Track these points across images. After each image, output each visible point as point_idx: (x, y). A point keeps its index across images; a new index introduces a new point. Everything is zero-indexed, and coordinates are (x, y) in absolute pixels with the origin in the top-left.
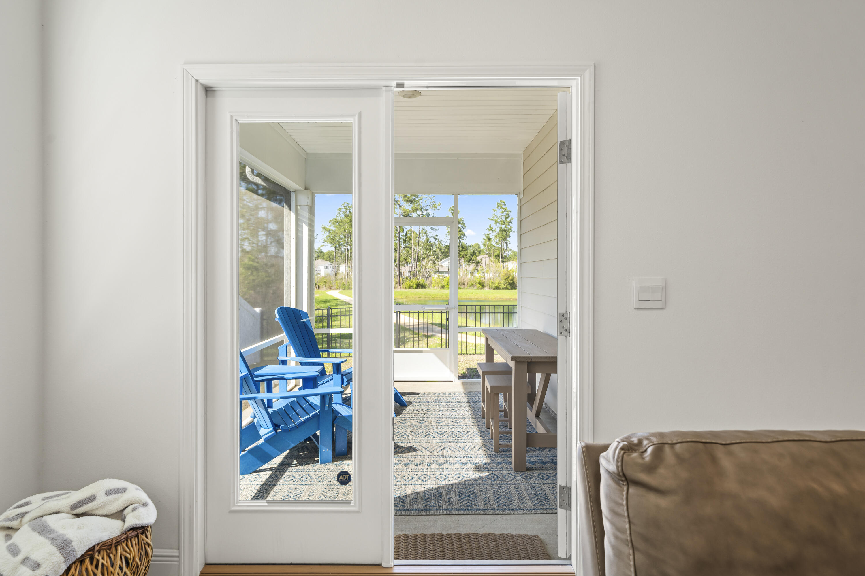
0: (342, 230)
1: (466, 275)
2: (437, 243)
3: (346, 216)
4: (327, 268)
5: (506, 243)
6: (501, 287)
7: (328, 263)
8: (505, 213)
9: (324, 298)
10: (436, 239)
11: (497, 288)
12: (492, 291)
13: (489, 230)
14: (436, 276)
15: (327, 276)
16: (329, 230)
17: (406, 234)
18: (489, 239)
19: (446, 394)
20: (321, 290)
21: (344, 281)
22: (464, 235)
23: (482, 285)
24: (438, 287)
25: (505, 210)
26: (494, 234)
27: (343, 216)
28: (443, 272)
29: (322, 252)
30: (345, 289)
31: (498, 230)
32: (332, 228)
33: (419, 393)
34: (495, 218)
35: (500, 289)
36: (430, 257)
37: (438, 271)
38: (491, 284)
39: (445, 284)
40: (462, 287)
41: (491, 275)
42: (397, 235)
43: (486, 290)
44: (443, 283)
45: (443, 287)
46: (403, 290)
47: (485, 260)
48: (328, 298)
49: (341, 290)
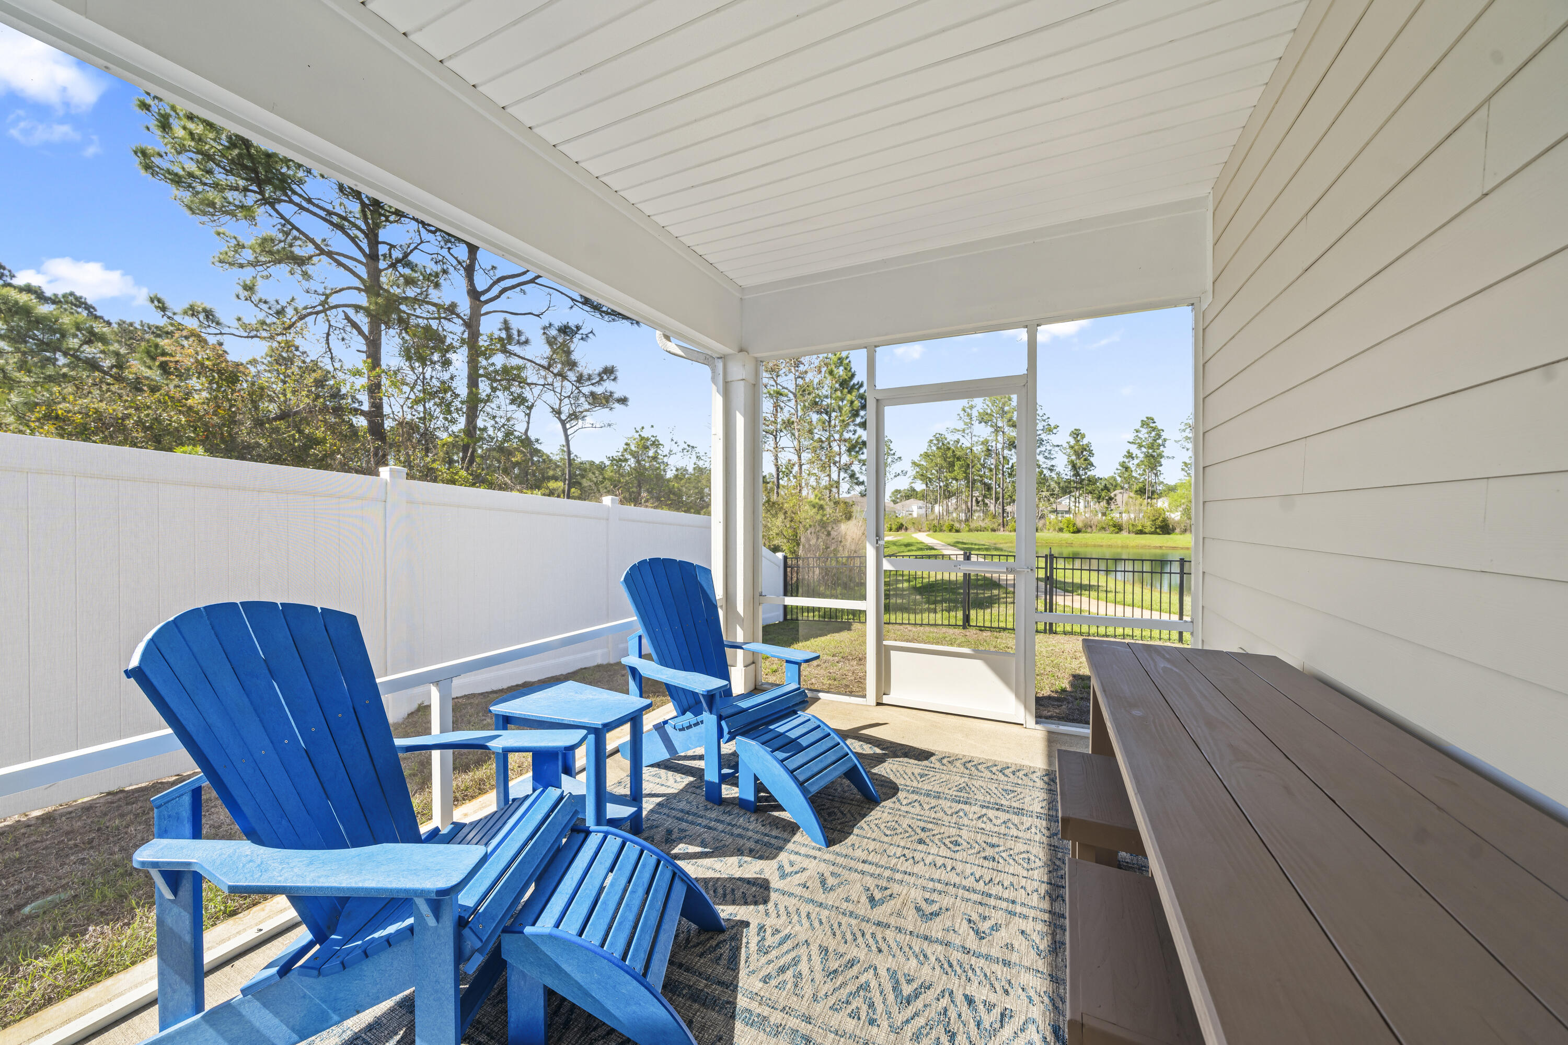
0: (933, 464)
1: (1096, 515)
2: (1053, 475)
3: (938, 448)
4: (920, 508)
5: (1156, 475)
6: (1146, 531)
7: (921, 503)
8: (1153, 434)
9: (906, 541)
10: (1051, 470)
11: (1141, 532)
12: (1133, 536)
13: (1127, 457)
14: (1053, 516)
15: (919, 516)
16: (919, 466)
17: (1012, 466)
18: (1127, 468)
19: (994, 769)
20: (908, 532)
21: (935, 522)
22: (1092, 465)
23: (1118, 528)
24: (1055, 530)
25: (1154, 429)
26: (1136, 461)
27: (934, 448)
28: (1062, 512)
29: (914, 490)
30: (935, 531)
31: (1141, 456)
32: (923, 463)
33: (932, 754)
34: (1139, 441)
35: (1146, 533)
36: (1044, 494)
37: (1055, 511)
38: (1131, 528)
39: (1065, 527)
40: (1089, 530)
41: (1132, 516)
42: (1001, 467)
43: (1124, 534)
44: (1061, 525)
45: (1061, 530)
46: (1007, 533)
47: (1121, 497)
48: (913, 541)
49: (931, 532)
